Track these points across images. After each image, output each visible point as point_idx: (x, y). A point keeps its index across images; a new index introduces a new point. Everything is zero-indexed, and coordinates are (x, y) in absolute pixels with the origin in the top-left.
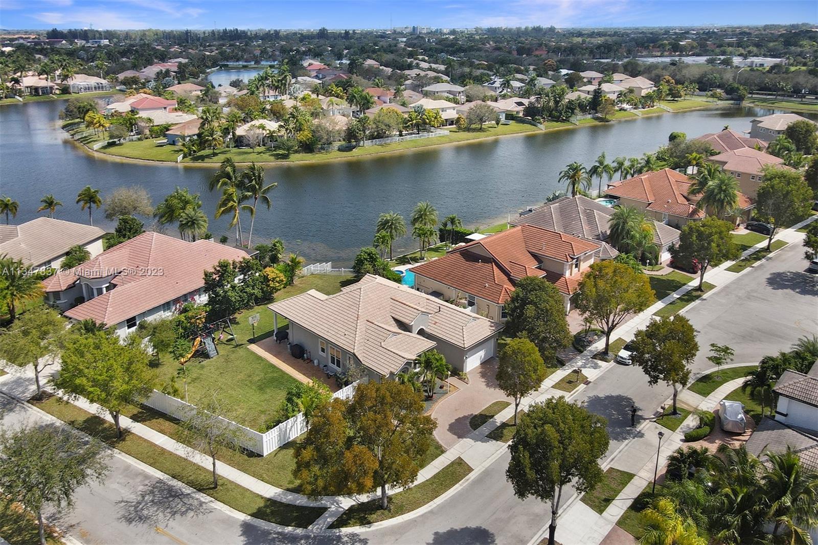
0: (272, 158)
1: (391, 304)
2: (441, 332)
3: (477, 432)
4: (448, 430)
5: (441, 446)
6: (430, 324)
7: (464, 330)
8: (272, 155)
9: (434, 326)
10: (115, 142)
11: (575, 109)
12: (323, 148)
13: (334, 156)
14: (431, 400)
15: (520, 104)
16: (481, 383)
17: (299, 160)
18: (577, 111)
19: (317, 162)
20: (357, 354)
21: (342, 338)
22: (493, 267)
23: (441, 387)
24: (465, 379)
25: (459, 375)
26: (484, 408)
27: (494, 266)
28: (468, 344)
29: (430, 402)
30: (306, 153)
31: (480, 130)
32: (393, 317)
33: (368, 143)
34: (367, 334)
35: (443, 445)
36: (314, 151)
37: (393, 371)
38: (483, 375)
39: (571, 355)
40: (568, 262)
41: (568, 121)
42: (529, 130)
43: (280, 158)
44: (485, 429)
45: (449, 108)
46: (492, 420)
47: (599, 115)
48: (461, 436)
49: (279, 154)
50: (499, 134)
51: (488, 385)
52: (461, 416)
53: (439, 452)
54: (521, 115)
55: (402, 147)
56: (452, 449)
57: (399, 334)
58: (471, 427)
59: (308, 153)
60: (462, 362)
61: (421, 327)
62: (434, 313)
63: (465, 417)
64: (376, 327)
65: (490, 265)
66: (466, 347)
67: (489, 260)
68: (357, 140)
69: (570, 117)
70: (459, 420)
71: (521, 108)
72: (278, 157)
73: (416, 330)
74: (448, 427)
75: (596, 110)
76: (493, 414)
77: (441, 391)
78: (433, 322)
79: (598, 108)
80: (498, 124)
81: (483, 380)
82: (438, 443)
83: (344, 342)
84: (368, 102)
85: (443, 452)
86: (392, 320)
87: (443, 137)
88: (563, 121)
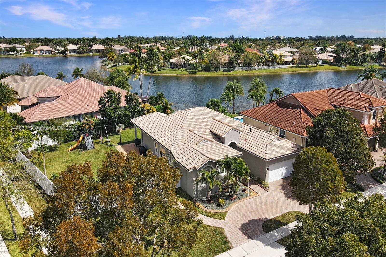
0: (188, 73)
1: (212, 122)
2: (248, 146)
3: (268, 235)
4: (240, 229)
5: (228, 242)
6: (241, 140)
7: (268, 146)
8: (187, 72)
9: (244, 142)
10: (117, 65)
11: (367, 58)
12: (215, 70)
13: (220, 73)
14: (231, 200)
15: (331, 56)
16: (281, 194)
17: (201, 74)
18: (368, 60)
19: (210, 76)
20: (172, 152)
21: (167, 140)
22: (300, 112)
23: (244, 191)
24: (266, 188)
25: (261, 183)
26: (279, 214)
27: (302, 111)
28: (269, 156)
29: (229, 202)
30: (205, 71)
31: (306, 67)
32: (211, 131)
33: (239, 69)
34: (186, 139)
35: (231, 241)
36: (210, 71)
37: (196, 166)
38: (283, 187)
39: (370, 184)
40: (366, 111)
41: (362, 66)
42: (337, 68)
43: (191, 73)
44: (277, 235)
45: (288, 56)
46: (284, 227)
47: (383, 63)
48: (250, 237)
49: (191, 71)
50: (317, 69)
51: (286, 196)
52: (255, 218)
53: (224, 247)
54: (332, 61)
55: (259, 72)
56: (239, 247)
57: (211, 141)
58: (263, 229)
59: (206, 72)
60: (265, 173)
61: (233, 141)
62: (246, 133)
63: (259, 220)
64: (194, 134)
65: (299, 110)
66: (267, 158)
67: (299, 107)
68: (234, 67)
69: (364, 63)
70: (252, 222)
71: (332, 58)
72: (190, 72)
73: (228, 142)
74: (240, 226)
75: (381, 60)
76: (287, 221)
77: (243, 194)
78: (244, 139)
79: (382, 59)
80: (317, 65)
81: (283, 191)
82: (226, 238)
83: (167, 143)
84: (243, 50)
85: (229, 248)
86: (210, 133)
87: (283, 69)
88: (359, 65)
